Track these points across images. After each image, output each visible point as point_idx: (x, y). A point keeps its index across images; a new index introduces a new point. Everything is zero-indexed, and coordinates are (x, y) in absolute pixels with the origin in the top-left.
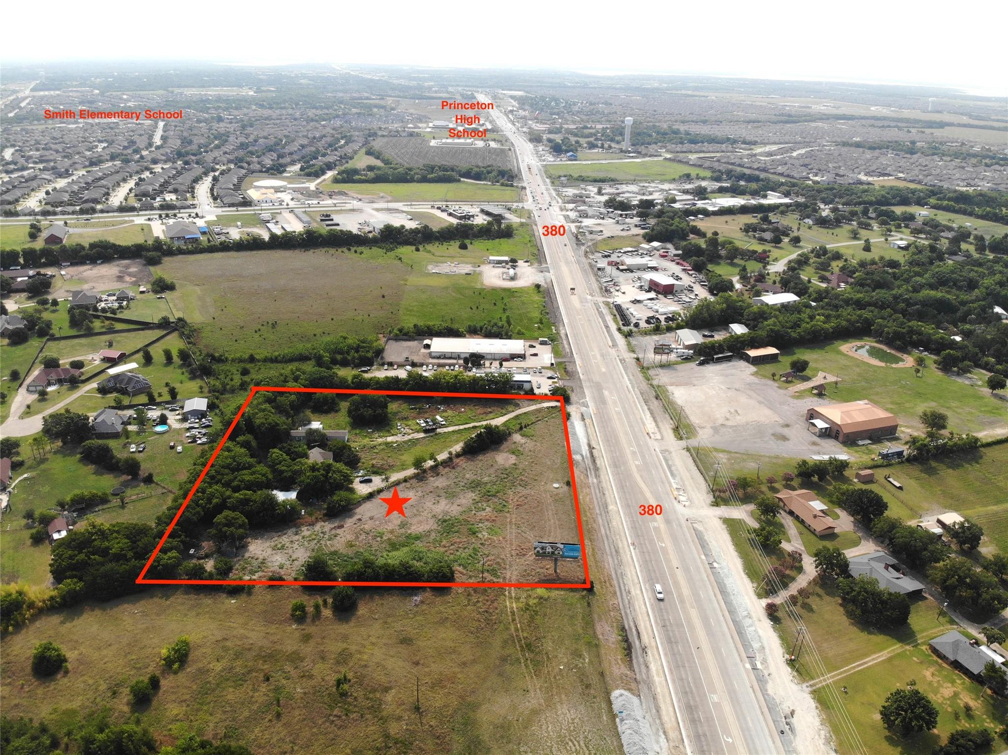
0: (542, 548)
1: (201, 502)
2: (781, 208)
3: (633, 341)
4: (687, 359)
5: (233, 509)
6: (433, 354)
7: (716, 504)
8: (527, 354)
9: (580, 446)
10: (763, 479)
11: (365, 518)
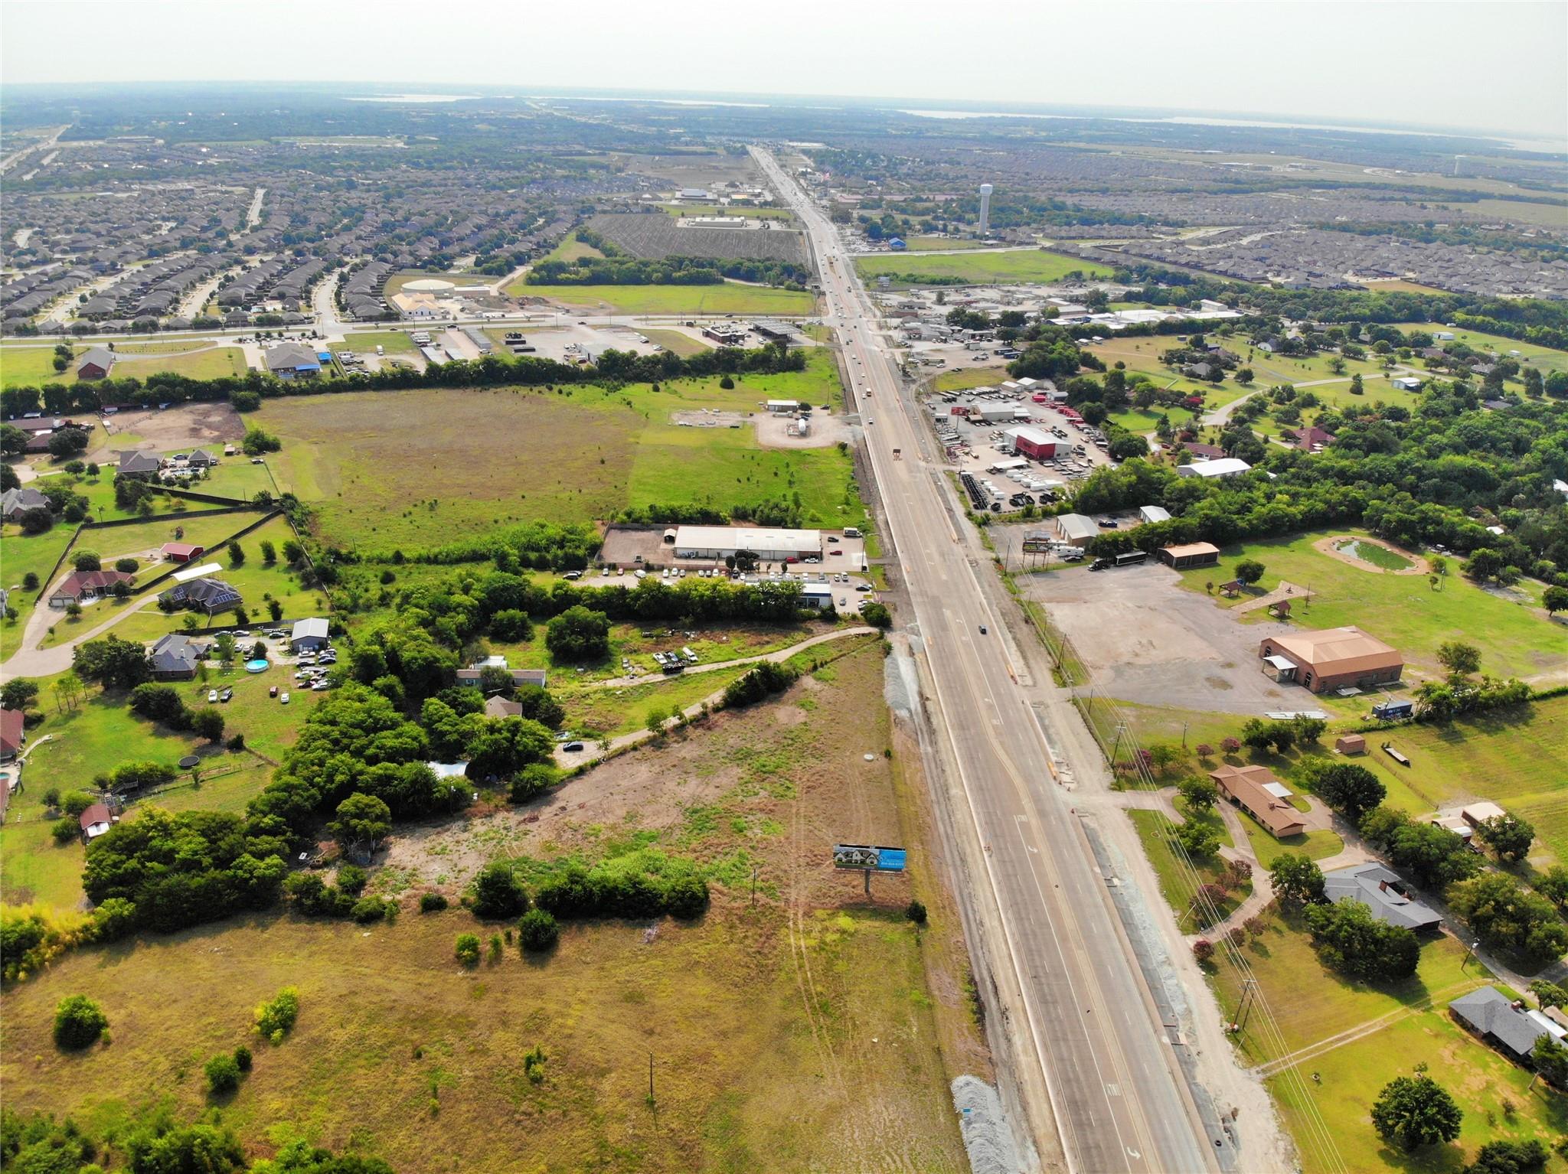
0: (847, 855)
1: (317, 779)
2: (1224, 326)
3: (992, 532)
4: (1075, 560)
5: (367, 790)
6: (679, 552)
7: (1117, 787)
8: (826, 552)
9: (906, 695)
10: (1192, 747)
11: (571, 806)
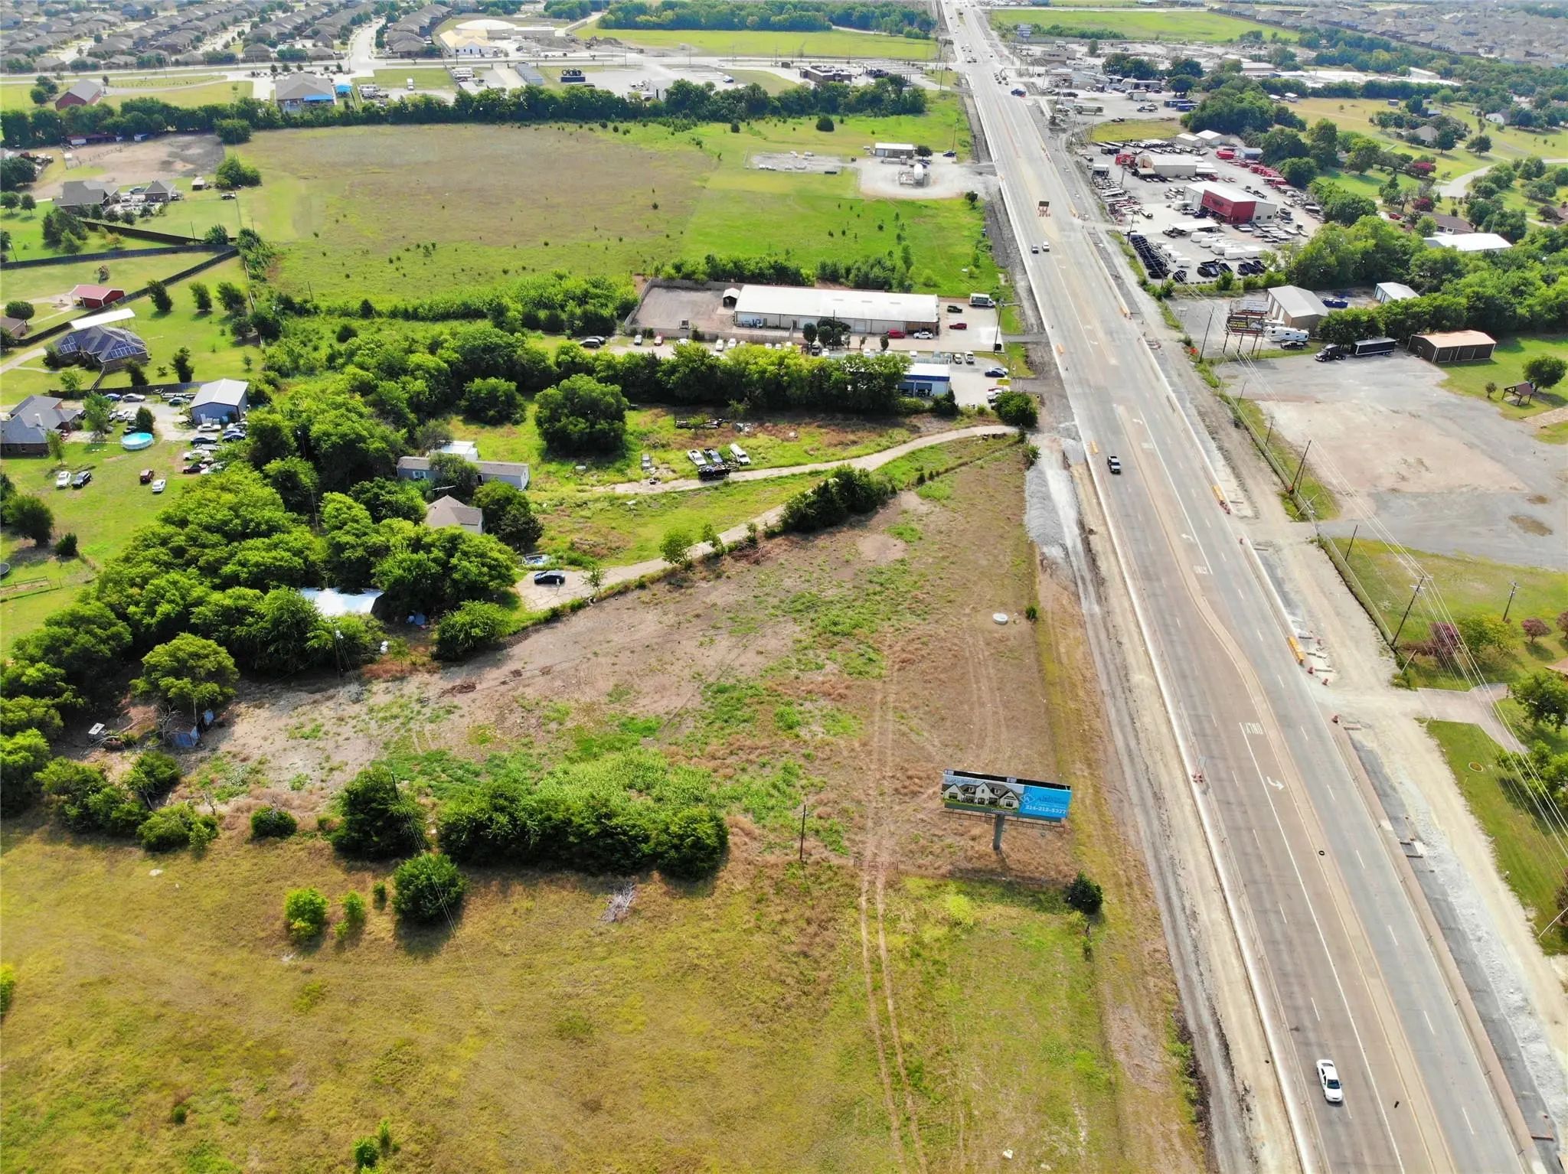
0: (966, 789)
3: (1177, 307)
4: (1295, 347)
6: (741, 318)
7: (1404, 682)
8: (944, 325)
9: (1059, 525)
10: (1517, 621)
11: (530, 670)
